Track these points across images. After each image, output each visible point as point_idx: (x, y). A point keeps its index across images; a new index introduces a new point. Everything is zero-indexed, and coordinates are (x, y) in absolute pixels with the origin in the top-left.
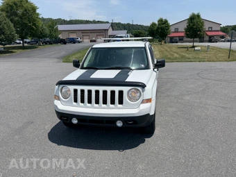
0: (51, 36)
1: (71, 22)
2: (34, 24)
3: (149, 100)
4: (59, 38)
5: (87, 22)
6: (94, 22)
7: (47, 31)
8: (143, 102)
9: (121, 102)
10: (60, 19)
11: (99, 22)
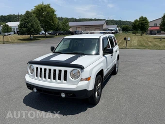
0: (64, 29)
1: (80, 20)
2: (53, 22)
3: (88, 79)
4: (69, 31)
5: (91, 20)
6: (95, 20)
7: (61, 26)
8: (82, 80)
9: (65, 79)
10: (73, 18)
11: (98, 20)
